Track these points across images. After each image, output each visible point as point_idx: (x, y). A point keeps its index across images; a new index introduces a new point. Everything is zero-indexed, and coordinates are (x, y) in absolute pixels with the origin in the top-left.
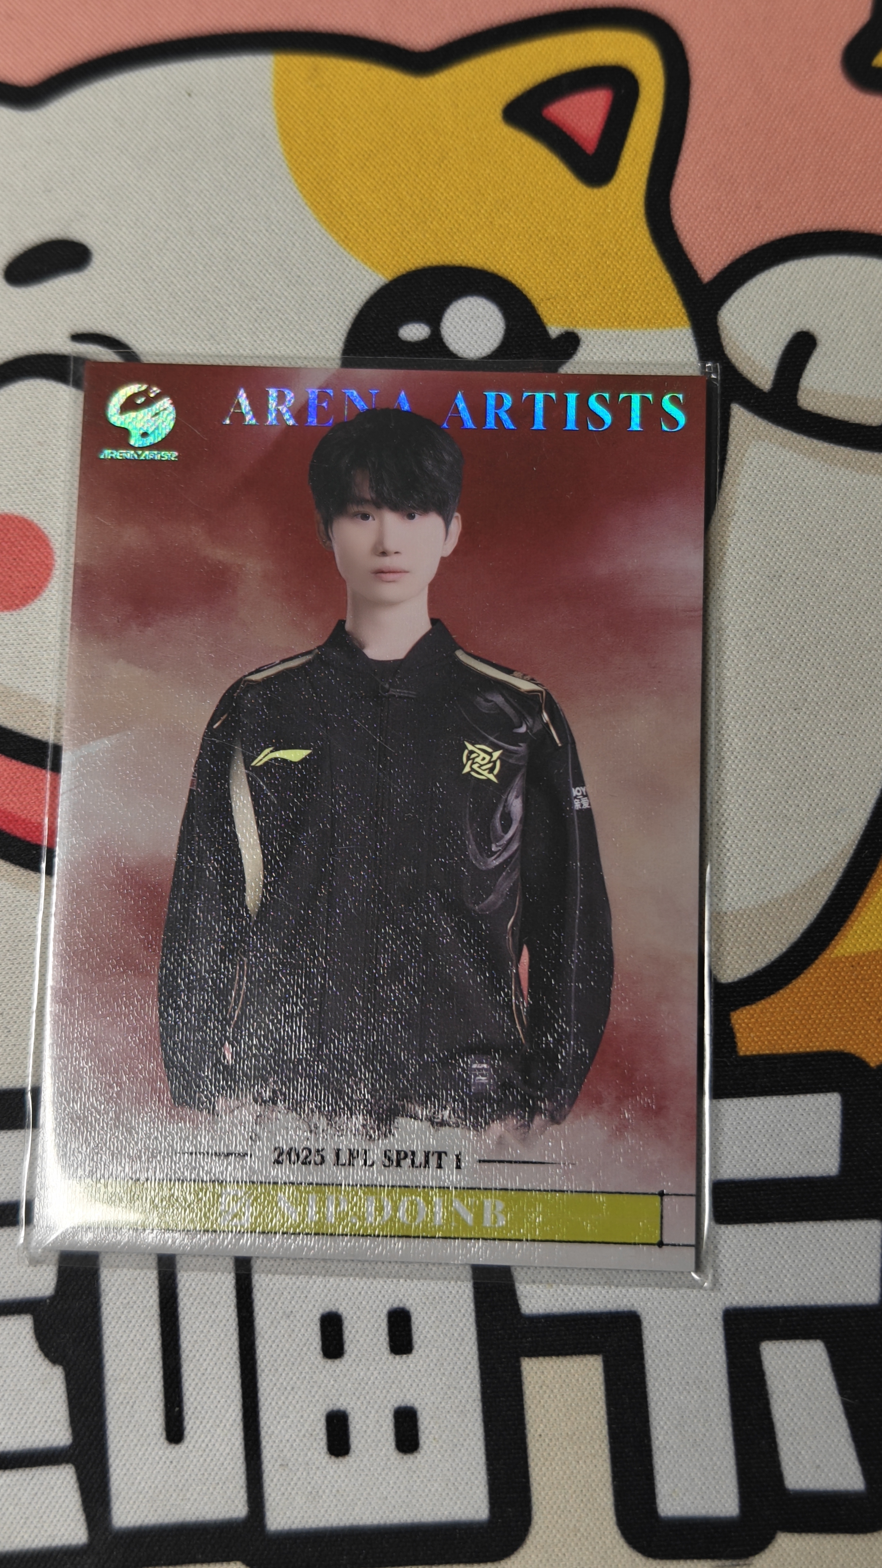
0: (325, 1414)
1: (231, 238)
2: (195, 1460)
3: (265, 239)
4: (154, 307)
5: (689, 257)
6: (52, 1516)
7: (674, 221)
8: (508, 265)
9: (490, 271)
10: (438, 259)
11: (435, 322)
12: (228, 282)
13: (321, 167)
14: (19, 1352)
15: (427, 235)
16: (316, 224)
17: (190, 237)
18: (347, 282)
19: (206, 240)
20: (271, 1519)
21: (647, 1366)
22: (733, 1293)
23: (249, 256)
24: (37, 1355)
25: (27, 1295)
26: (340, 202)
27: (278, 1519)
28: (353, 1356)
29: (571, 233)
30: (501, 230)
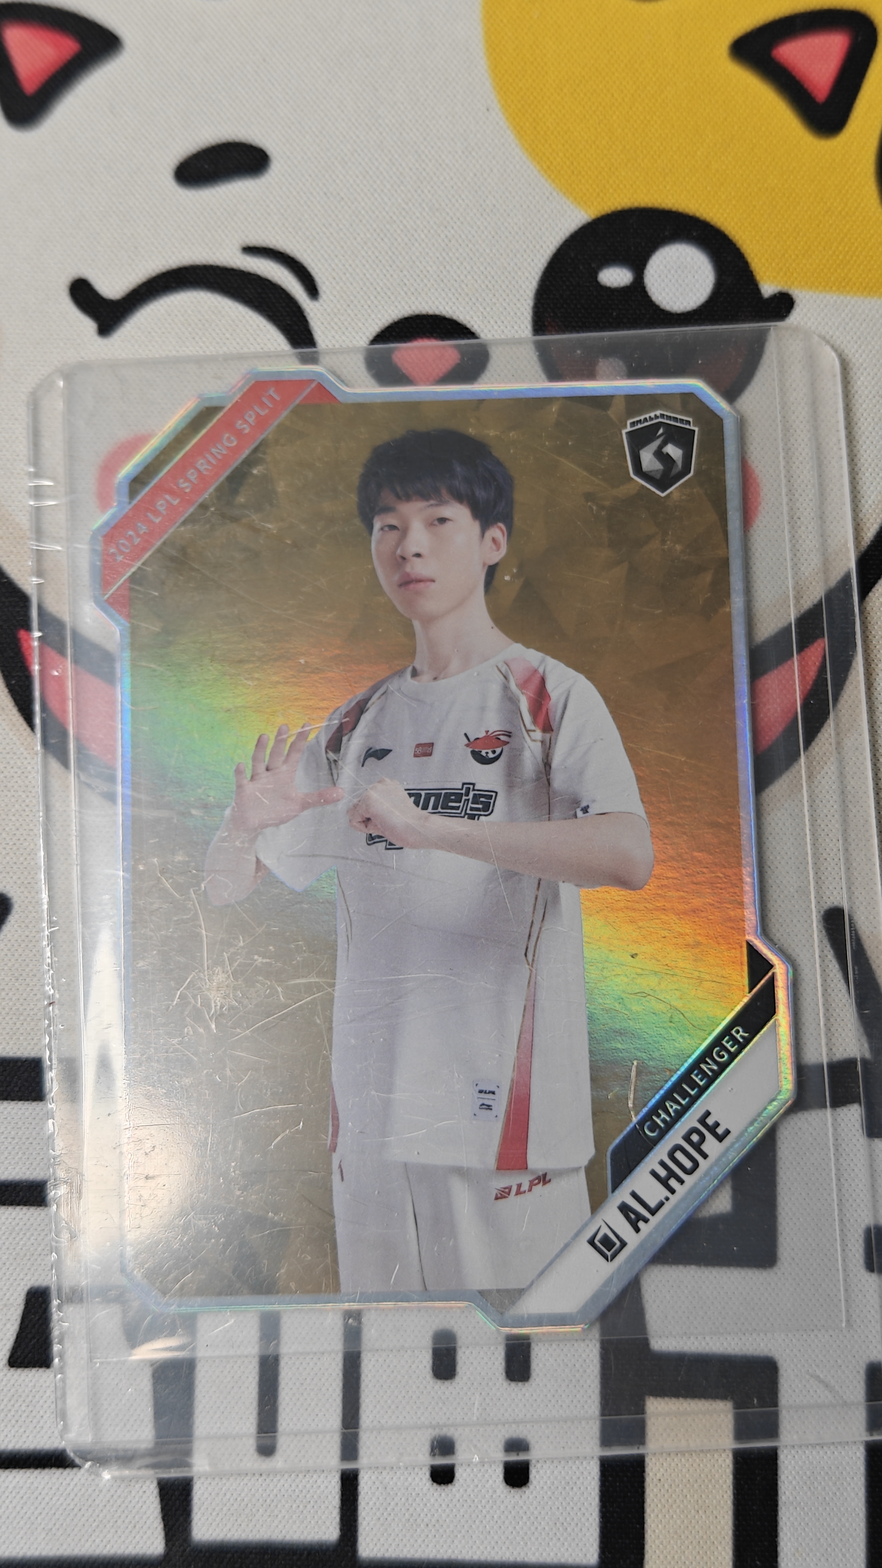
0: (430, 1438)
1: (423, 157)
2: (286, 1475)
3: (460, 162)
4: (334, 225)
6: (127, 1522)
8: (722, 214)
9: (702, 218)
10: (646, 200)
11: (639, 268)
12: (417, 205)
13: (528, 89)
15: (637, 174)
16: (517, 150)
17: (379, 152)
18: (546, 216)
19: (396, 156)
20: (363, 1544)
23: (442, 179)
26: (545, 129)
27: (371, 1546)
28: (465, 1378)
29: (793, 186)
30: (717, 176)
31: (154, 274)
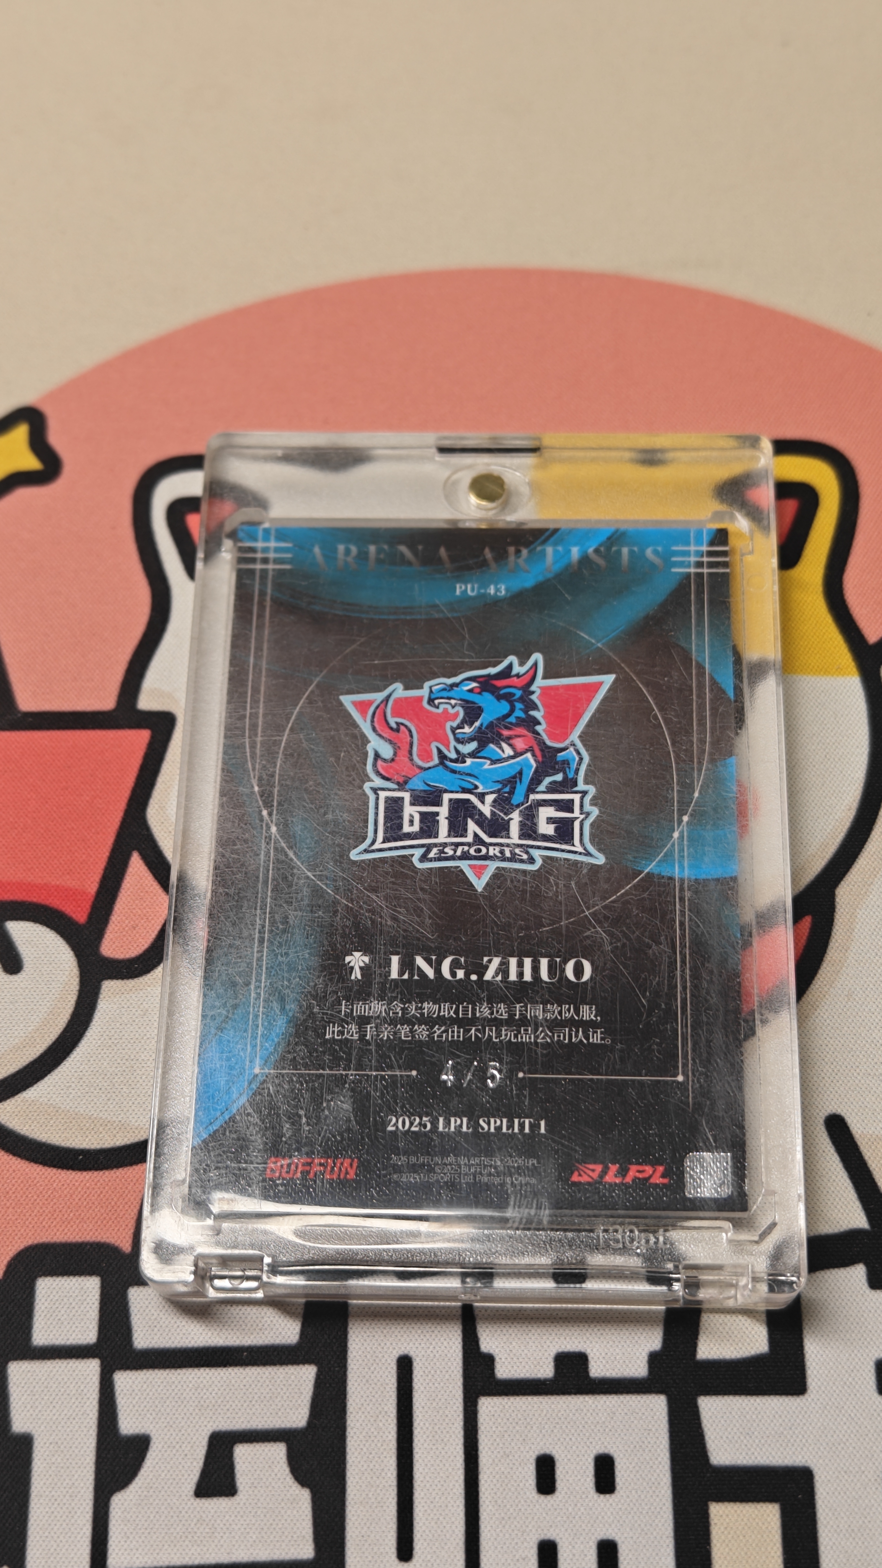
0: (537, 1543)
5: (858, 625)
14: (273, 1475)
21: (818, 1514)
24: (288, 1479)
25: (283, 1426)
28: (563, 1493)
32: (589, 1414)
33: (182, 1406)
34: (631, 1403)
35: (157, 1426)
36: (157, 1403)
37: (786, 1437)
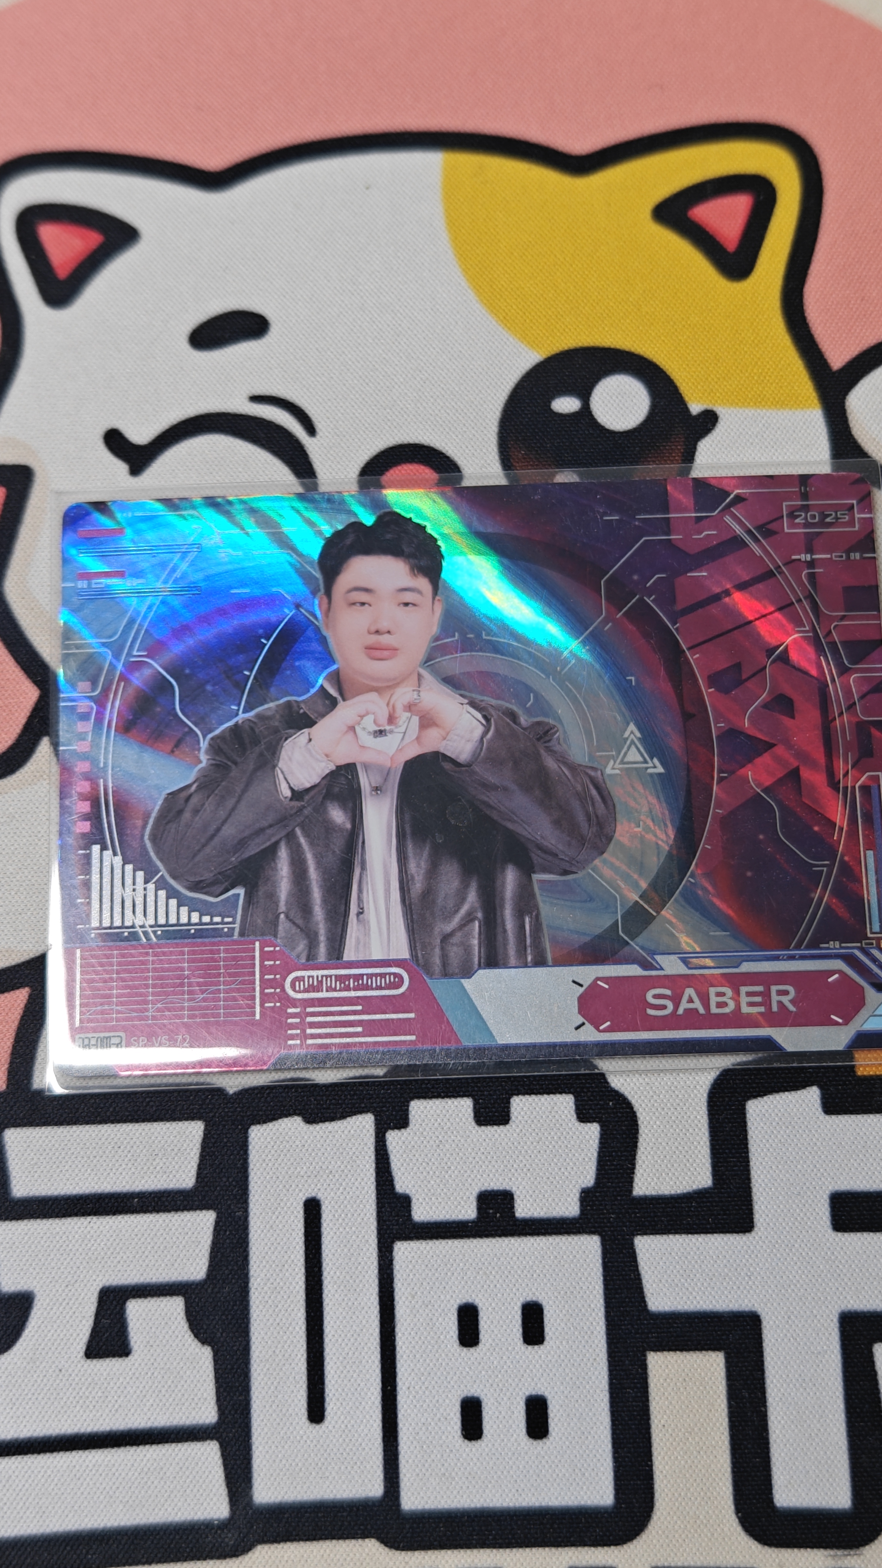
0: (459, 1400)
1: (399, 315)
2: (334, 1441)
3: (430, 317)
4: (326, 374)
5: (820, 347)
6: (195, 1490)
7: (806, 315)
8: (653, 348)
9: (636, 352)
10: (589, 340)
11: (585, 396)
12: (395, 354)
13: (484, 255)
14: (170, 1333)
15: (579, 319)
16: (478, 305)
17: (361, 313)
18: (504, 358)
20: (405, 1499)
21: (766, 1363)
22: (848, 1297)
24: (187, 1336)
25: (180, 1279)
26: (500, 286)
27: (412, 1499)
28: (487, 1345)
29: (712, 322)
30: (648, 317)
31: (175, 422)
32: (515, 1258)
33: (68, 1259)
34: (561, 1244)
35: (41, 1282)
36: (40, 1256)
37: (731, 1279)
